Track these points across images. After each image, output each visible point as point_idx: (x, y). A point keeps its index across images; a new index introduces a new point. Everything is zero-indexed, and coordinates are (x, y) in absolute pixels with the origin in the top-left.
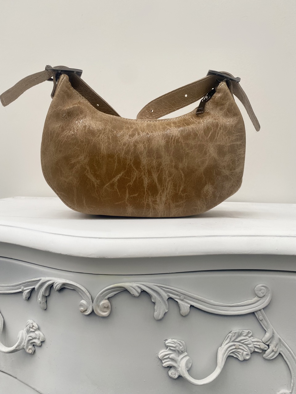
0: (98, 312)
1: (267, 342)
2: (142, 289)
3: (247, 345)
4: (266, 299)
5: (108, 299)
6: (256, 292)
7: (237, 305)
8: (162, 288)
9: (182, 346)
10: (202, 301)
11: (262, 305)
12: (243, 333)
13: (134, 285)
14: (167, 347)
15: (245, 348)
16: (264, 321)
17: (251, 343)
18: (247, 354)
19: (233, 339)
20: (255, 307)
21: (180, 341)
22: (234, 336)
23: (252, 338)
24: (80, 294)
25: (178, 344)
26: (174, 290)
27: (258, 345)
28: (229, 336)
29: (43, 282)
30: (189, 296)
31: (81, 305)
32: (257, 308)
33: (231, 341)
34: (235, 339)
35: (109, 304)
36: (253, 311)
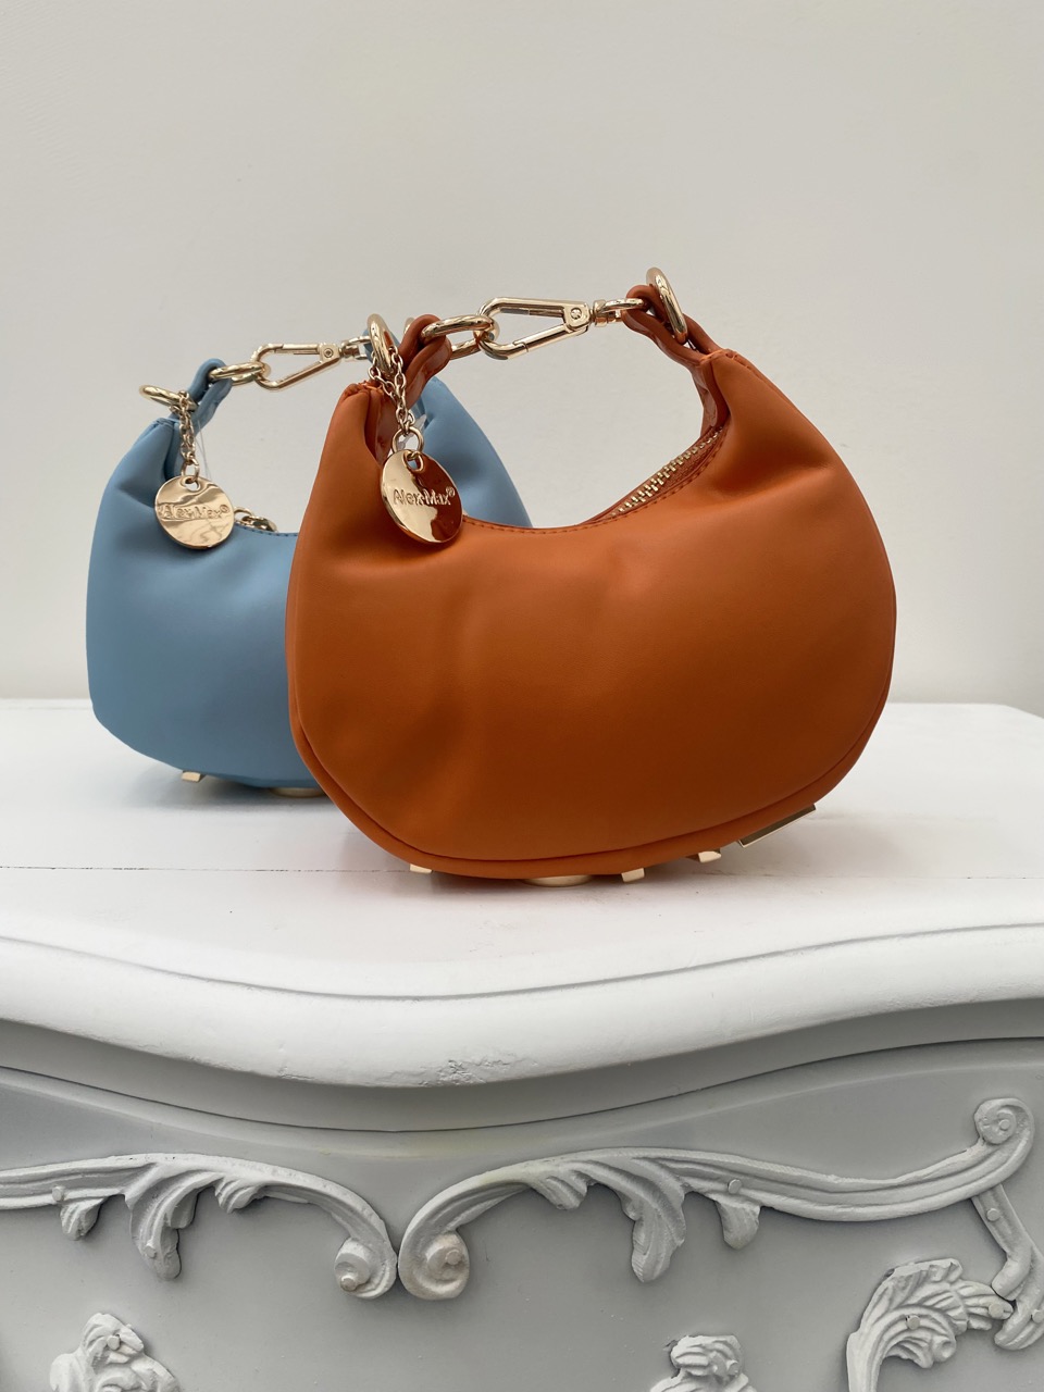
0: (419, 1287)
1: (1011, 1292)
2: (595, 1180)
3: (943, 1311)
4: (1014, 1150)
5: (459, 1231)
6: (982, 1128)
7: (915, 1180)
8: (663, 1163)
9: (730, 1359)
10: (802, 1186)
11: (998, 1171)
12: (934, 1269)
13: (563, 1167)
14: (676, 1369)
15: (938, 1323)
16: (1004, 1224)
17: (960, 1303)
18: (946, 1344)
19: (898, 1300)
20: (975, 1181)
21: (725, 1343)
22: (904, 1288)
23: (961, 1284)
24: (337, 1217)
25: (719, 1354)
26: (705, 1165)
27: (983, 1307)
28: (886, 1290)
29: (167, 1176)
30: (756, 1177)
31: (345, 1265)
32: (983, 1183)
33: (895, 1303)
34: (907, 1298)
35: (465, 1252)
36: (968, 1196)
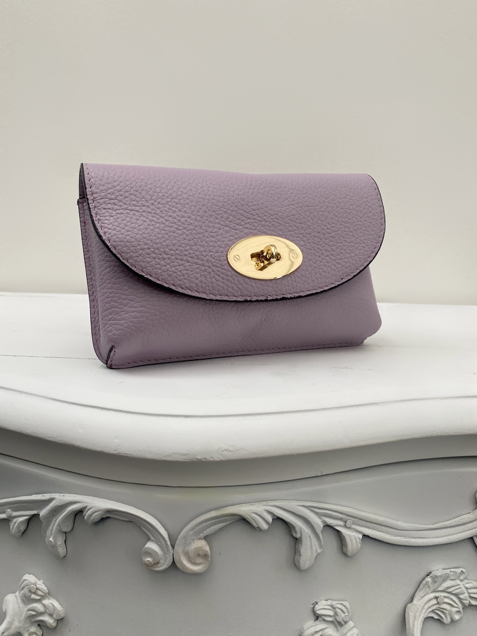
0: (184, 566)
2: (276, 516)
3: (456, 595)
5: (206, 538)
7: (443, 526)
8: (312, 509)
9: (345, 613)
10: (385, 526)
12: (452, 573)
13: (260, 508)
14: (317, 617)
15: (453, 601)
17: (465, 591)
18: (458, 612)
20: (475, 528)
21: (342, 604)
22: (436, 582)
23: (466, 581)
25: (339, 610)
26: (334, 511)
27: (476, 593)
28: (427, 582)
29: (60, 504)
30: (360, 519)
33: (432, 589)
34: (438, 587)
35: (207, 549)
36: (471, 536)
